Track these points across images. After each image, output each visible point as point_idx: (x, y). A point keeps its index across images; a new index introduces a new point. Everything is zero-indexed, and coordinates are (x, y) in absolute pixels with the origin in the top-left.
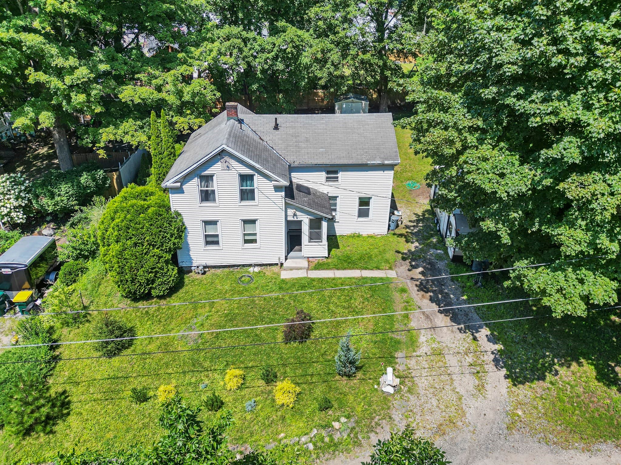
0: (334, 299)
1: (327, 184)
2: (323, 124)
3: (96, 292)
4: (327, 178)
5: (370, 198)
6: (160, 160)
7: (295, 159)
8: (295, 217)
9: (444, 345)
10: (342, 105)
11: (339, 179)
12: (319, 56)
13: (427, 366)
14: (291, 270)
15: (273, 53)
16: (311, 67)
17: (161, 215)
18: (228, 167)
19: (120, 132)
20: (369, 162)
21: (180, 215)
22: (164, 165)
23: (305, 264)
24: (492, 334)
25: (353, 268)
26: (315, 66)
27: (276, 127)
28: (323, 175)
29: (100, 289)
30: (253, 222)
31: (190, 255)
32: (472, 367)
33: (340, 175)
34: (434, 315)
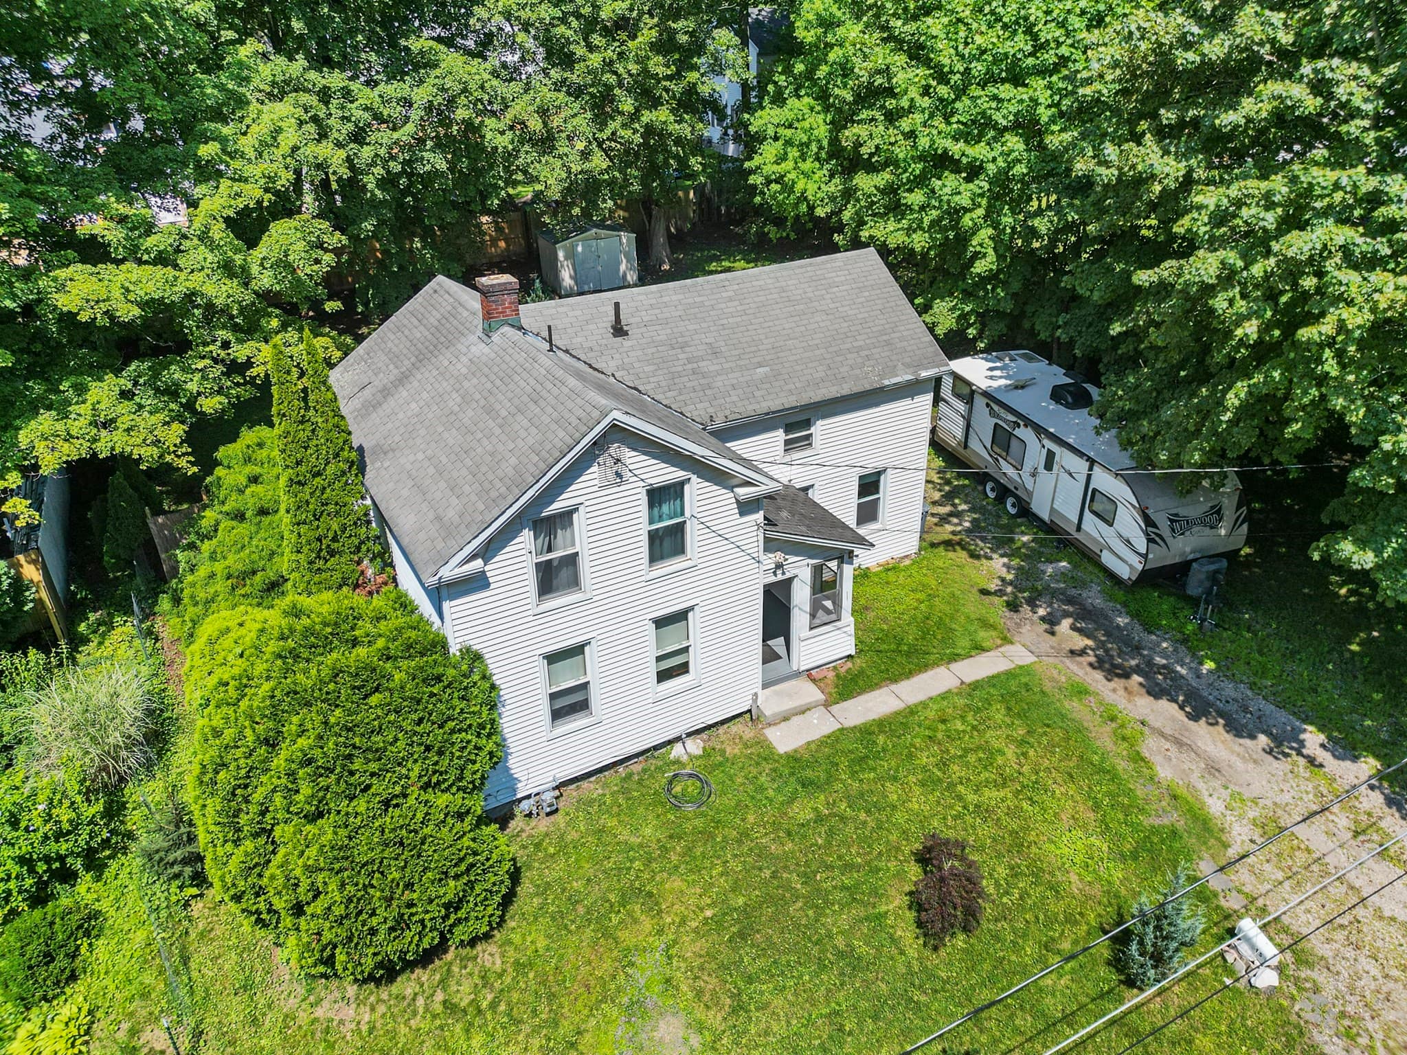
0: (956, 770)
1: (787, 459)
2: (730, 299)
3: (192, 992)
4: (787, 442)
5: (879, 474)
6: (318, 493)
7: (711, 410)
8: (779, 572)
9: (1269, 803)
10: (574, 247)
11: (817, 441)
12: (535, 124)
13: (1280, 876)
14: (786, 719)
15: (410, 128)
16: (517, 157)
17: (439, 679)
18: (618, 475)
19: (78, 426)
20: (886, 382)
21: (477, 657)
22: (331, 508)
23: (813, 694)
24: (1330, 738)
25: (925, 667)
26: (527, 152)
27: (619, 330)
28: (779, 436)
29: (194, 974)
30: (681, 616)
31: (507, 769)
32: (1361, 838)
33: (820, 429)
34: (1187, 734)
